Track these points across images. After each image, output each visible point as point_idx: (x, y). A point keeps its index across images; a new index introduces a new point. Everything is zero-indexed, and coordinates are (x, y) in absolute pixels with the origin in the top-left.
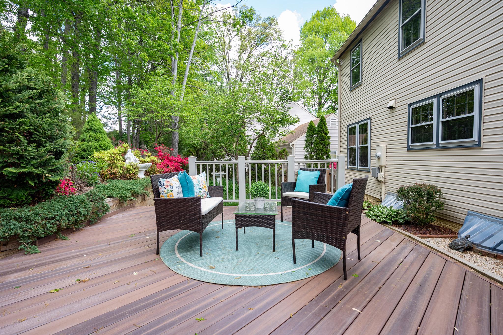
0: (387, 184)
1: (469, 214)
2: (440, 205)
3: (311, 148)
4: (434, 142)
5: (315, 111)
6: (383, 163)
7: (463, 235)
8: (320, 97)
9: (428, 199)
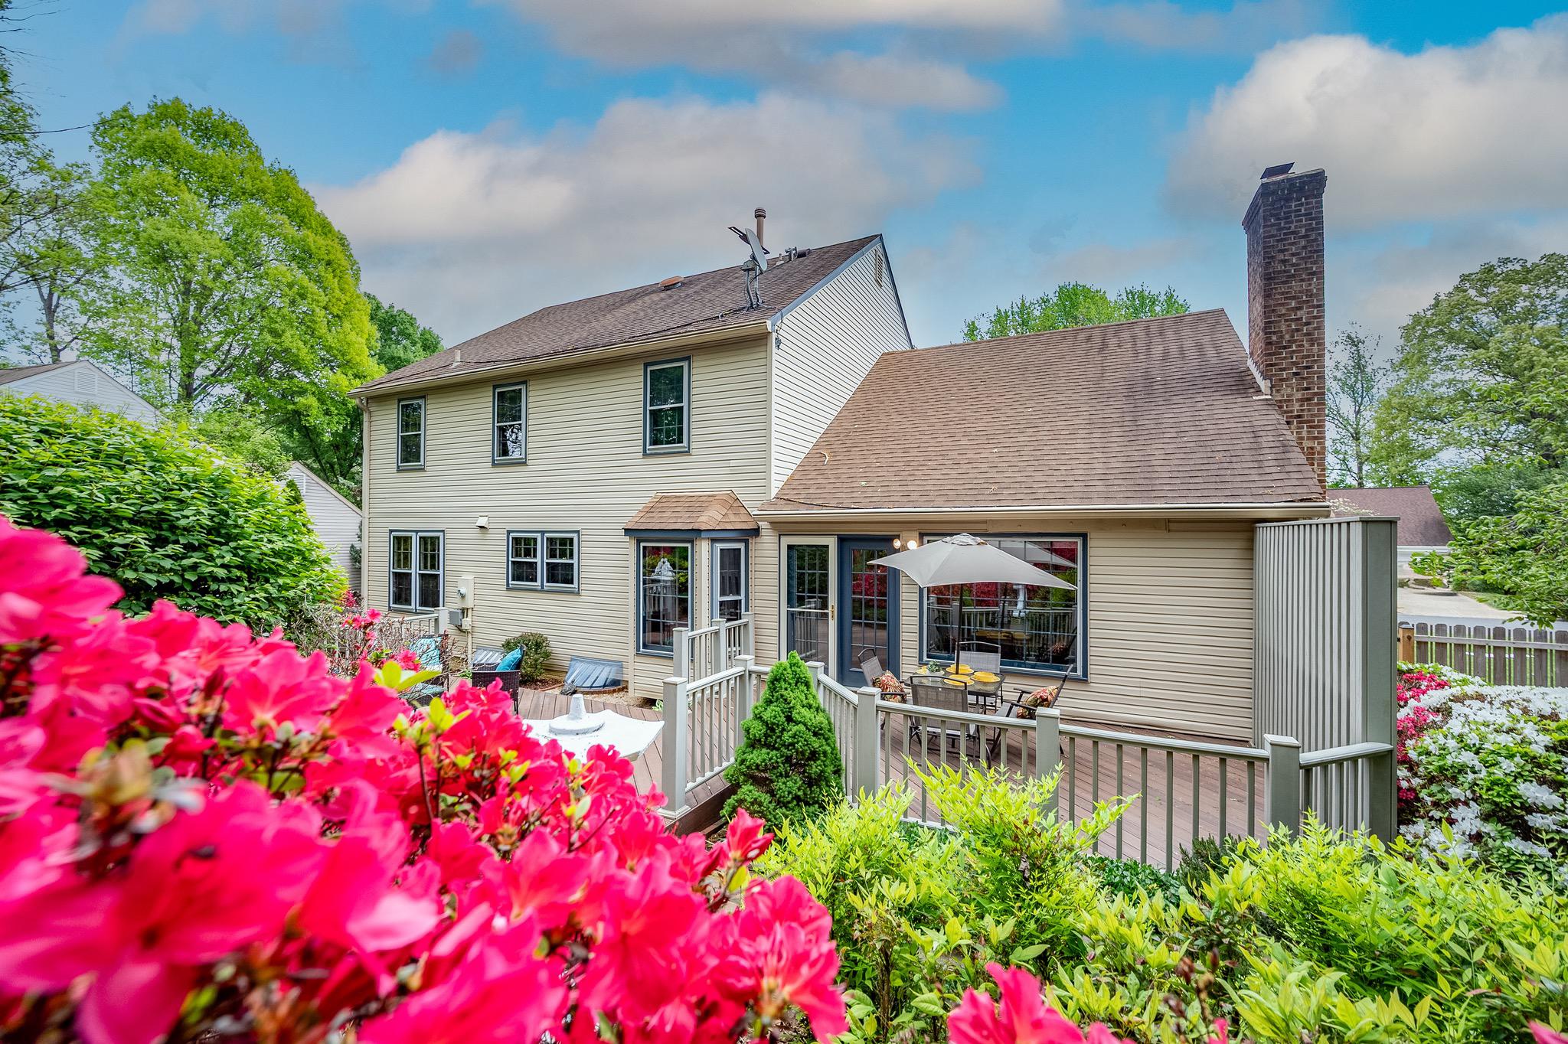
0: (476, 635)
1: (572, 660)
2: (547, 655)
4: (539, 583)
6: (469, 603)
7: (569, 681)
9: (536, 650)
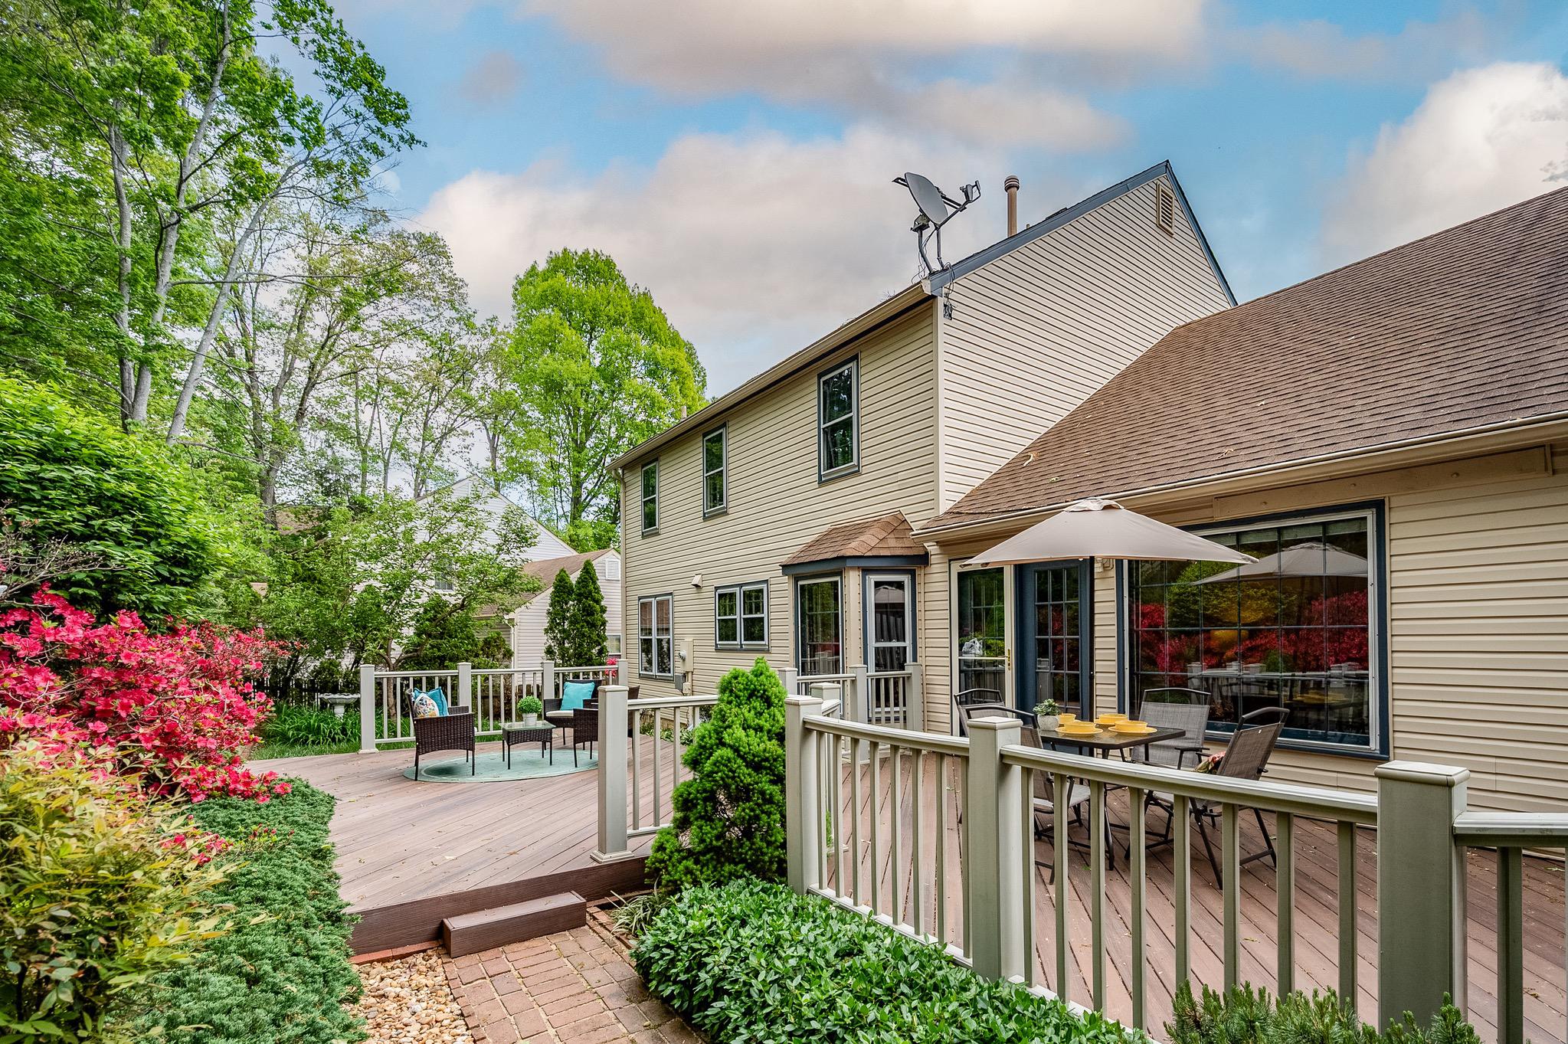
3: (564, 631)
4: (738, 642)
5: (563, 519)
6: (689, 666)
8: (578, 484)
